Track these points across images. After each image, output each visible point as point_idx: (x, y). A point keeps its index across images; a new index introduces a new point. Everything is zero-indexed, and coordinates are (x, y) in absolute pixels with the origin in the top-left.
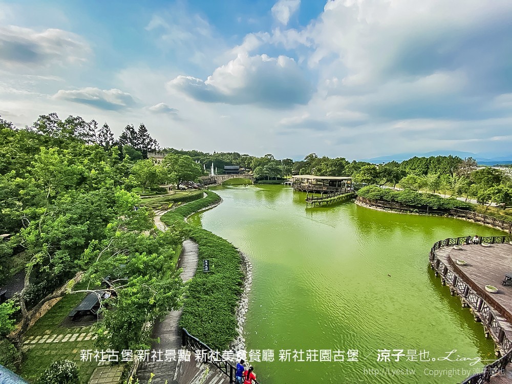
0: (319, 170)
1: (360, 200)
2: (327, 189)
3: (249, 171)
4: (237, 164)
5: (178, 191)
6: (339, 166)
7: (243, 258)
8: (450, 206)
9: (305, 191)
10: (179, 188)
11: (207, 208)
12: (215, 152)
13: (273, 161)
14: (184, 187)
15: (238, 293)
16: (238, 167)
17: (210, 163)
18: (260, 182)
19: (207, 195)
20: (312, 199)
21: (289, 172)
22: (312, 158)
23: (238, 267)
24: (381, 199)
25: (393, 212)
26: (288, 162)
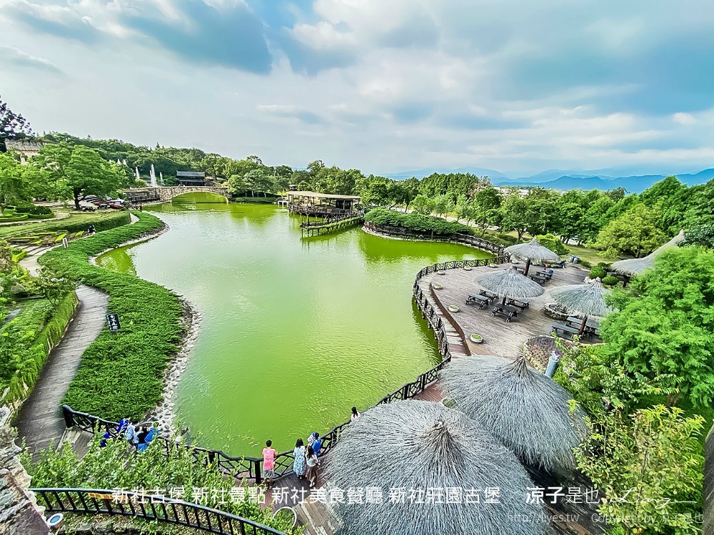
0: (324, 185)
1: (367, 226)
2: (332, 211)
3: (222, 182)
4: (201, 169)
5: (77, 212)
6: (349, 181)
7: (189, 309)
8: (453, 230)
9: (304, 214)
10: (78, 208)
11: (136, 241)
12: (158, 146)
13: (261, 167)
14: (90, 205)
15: (172, 353)
16: (202, 174)
17: (148, 163)
18: (238, 199)
19: (138, 220)
20: (309, 225)
21: (285, 185)
22: (316, 168)
23: (177, 320)
24: (388, 223)
25: (399, 239)
26: (285, 171)
